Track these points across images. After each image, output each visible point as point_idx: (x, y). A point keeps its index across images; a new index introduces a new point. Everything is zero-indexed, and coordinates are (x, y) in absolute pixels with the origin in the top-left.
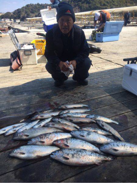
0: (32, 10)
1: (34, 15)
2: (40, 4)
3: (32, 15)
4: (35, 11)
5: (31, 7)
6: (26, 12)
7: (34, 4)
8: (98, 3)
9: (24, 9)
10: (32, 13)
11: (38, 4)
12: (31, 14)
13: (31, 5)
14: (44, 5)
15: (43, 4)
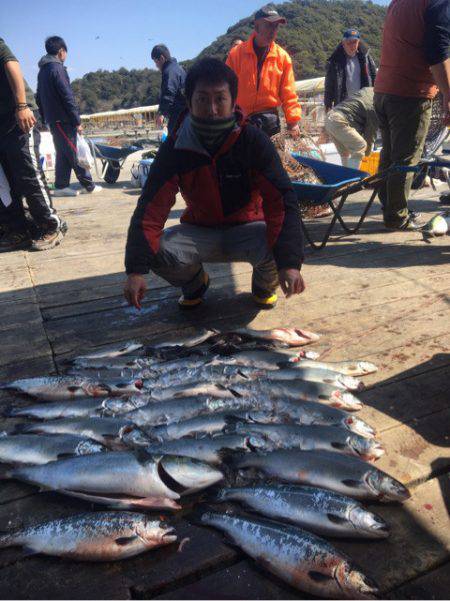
0: (103, 89)
1: (111, 105)
2: (129, 69)
3: (105, 104)
4: (114, 93)
5: (99, 82)
6: (84, 98)
7: (111, 71)
8: (308, 61)
9: (79, 87)
10: (105, 97)
11: (123, 72)
12: (99, 102)
13: (101, 75)
14: (143, 72)
15: (138, 69)
